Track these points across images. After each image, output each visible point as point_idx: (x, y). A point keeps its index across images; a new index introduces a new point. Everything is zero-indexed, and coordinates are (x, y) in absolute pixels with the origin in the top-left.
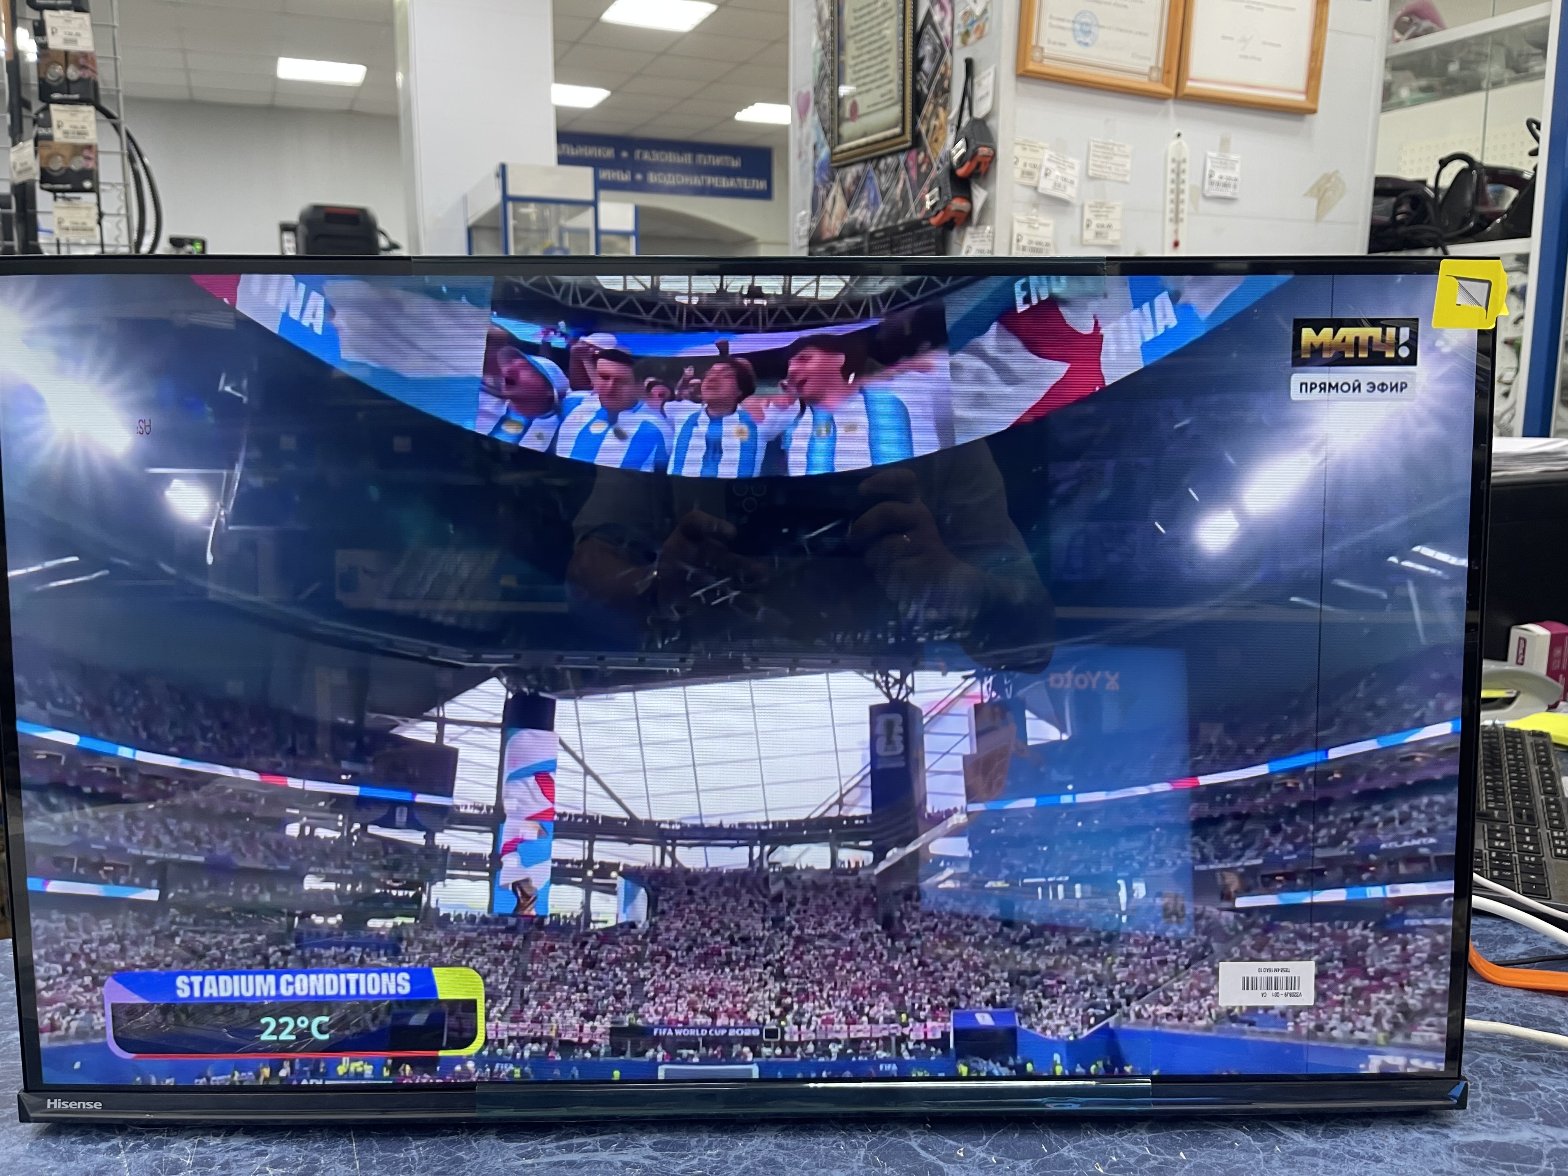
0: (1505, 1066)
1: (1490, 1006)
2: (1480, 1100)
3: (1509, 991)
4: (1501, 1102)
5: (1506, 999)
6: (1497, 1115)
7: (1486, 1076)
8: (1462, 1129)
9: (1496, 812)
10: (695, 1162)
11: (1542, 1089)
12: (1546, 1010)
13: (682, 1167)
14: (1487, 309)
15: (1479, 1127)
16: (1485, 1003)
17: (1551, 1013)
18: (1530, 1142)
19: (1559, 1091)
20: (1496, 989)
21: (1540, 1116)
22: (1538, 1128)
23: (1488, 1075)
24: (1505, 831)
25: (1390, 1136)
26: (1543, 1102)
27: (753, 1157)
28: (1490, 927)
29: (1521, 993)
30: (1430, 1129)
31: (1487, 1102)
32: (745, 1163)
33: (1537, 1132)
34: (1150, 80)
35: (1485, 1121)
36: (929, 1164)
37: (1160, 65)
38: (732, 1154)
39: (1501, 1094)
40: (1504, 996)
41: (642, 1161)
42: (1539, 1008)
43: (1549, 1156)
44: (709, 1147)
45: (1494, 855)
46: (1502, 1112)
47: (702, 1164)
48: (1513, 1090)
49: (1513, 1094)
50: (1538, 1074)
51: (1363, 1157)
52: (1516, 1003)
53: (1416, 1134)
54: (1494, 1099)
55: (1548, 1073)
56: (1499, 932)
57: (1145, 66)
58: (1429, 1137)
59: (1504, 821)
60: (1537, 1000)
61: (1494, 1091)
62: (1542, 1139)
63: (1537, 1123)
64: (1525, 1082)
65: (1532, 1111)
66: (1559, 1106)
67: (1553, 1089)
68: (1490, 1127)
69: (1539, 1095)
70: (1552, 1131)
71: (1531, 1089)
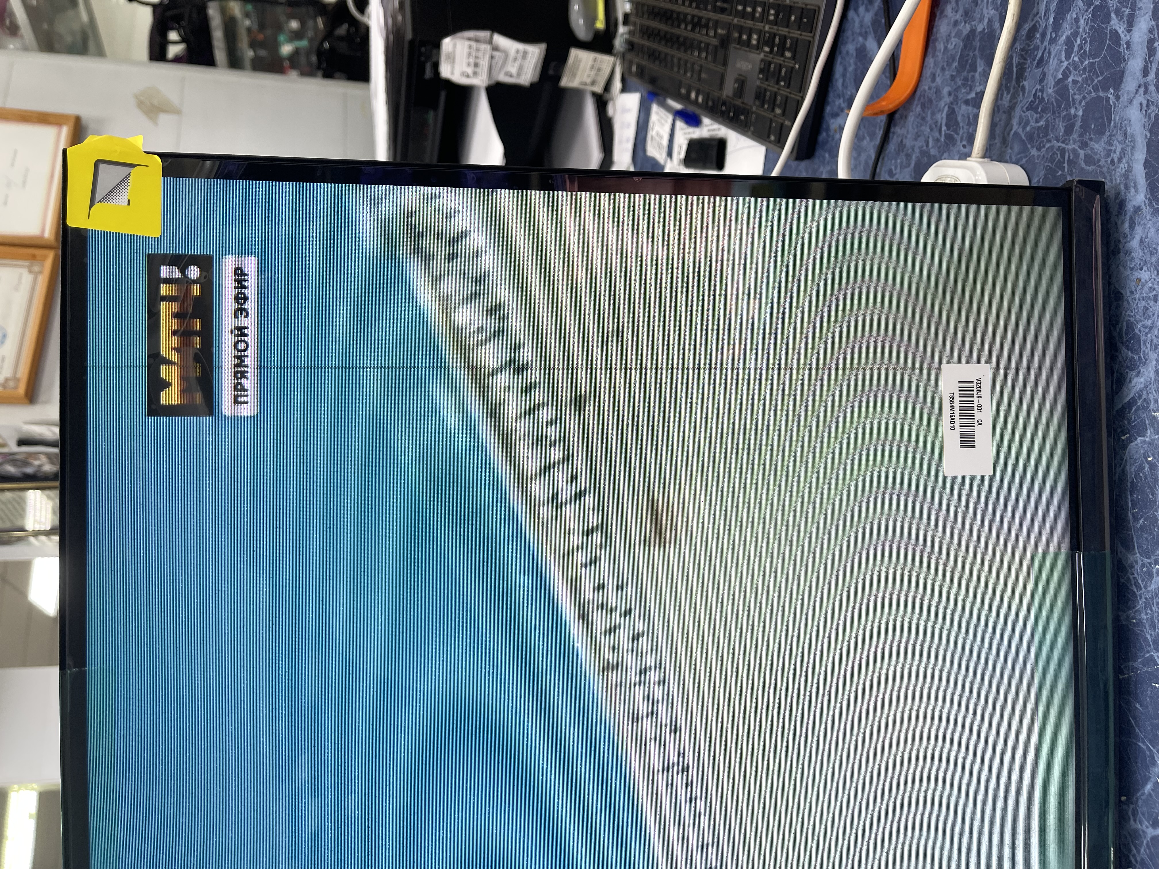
0: (1031, 107)
1: (947, 99)
2: (1082, 153)
3: (927, 72)
4: (1085, 127)
5: (938, 80)
6: (1105, 139)
7: (1047, 135)
8: (1127, 187)
9: (720, 31)
11: (1065, 76)
12: (954, 40)
14: (133, 166)
15: (1123, 165)
16: (942, 104)
17: (958, 35)
18: (1147, 115)
19: (1068, 57)
20: (925, 86)
21: (1106, 89)
22: (1124, 98)
23: (1045, 131)
24: (741, 29)
25: (1138, 274)
26: (1085, 81)
28: (845, 69)
29: (930, 61)
30: (1127, 225)
31: (1084, 145)
33: (1131, 102)
34: (41, 272)
35: (1116, 156)
37: (27, 263)
39: (1072, 126)
40: (933, 80)
42: (950, 47)
45: (767, 49)
46: (1100, 132)
48: (1066, 109)
49: (1073, 111)
50: (1044, 74)
52: (943, 69)
53: (1134, 243)
54: (1081, 135)
55: (1041, 62)
56: (852, 61)
57: (27, 278)
58: (1139, 231)
59: (729, 26)
60: (940, 46)
61: (1069, 130)
62: (1141, 98)
63: (1118, 98)
64: (1056, 92)
65: (1099, 98)
66: (1091, 65)
67: (1066, 64)
68: (1123, 153)
69: (1075, 82)
70: (1130, 84)
71: (1066, 88)
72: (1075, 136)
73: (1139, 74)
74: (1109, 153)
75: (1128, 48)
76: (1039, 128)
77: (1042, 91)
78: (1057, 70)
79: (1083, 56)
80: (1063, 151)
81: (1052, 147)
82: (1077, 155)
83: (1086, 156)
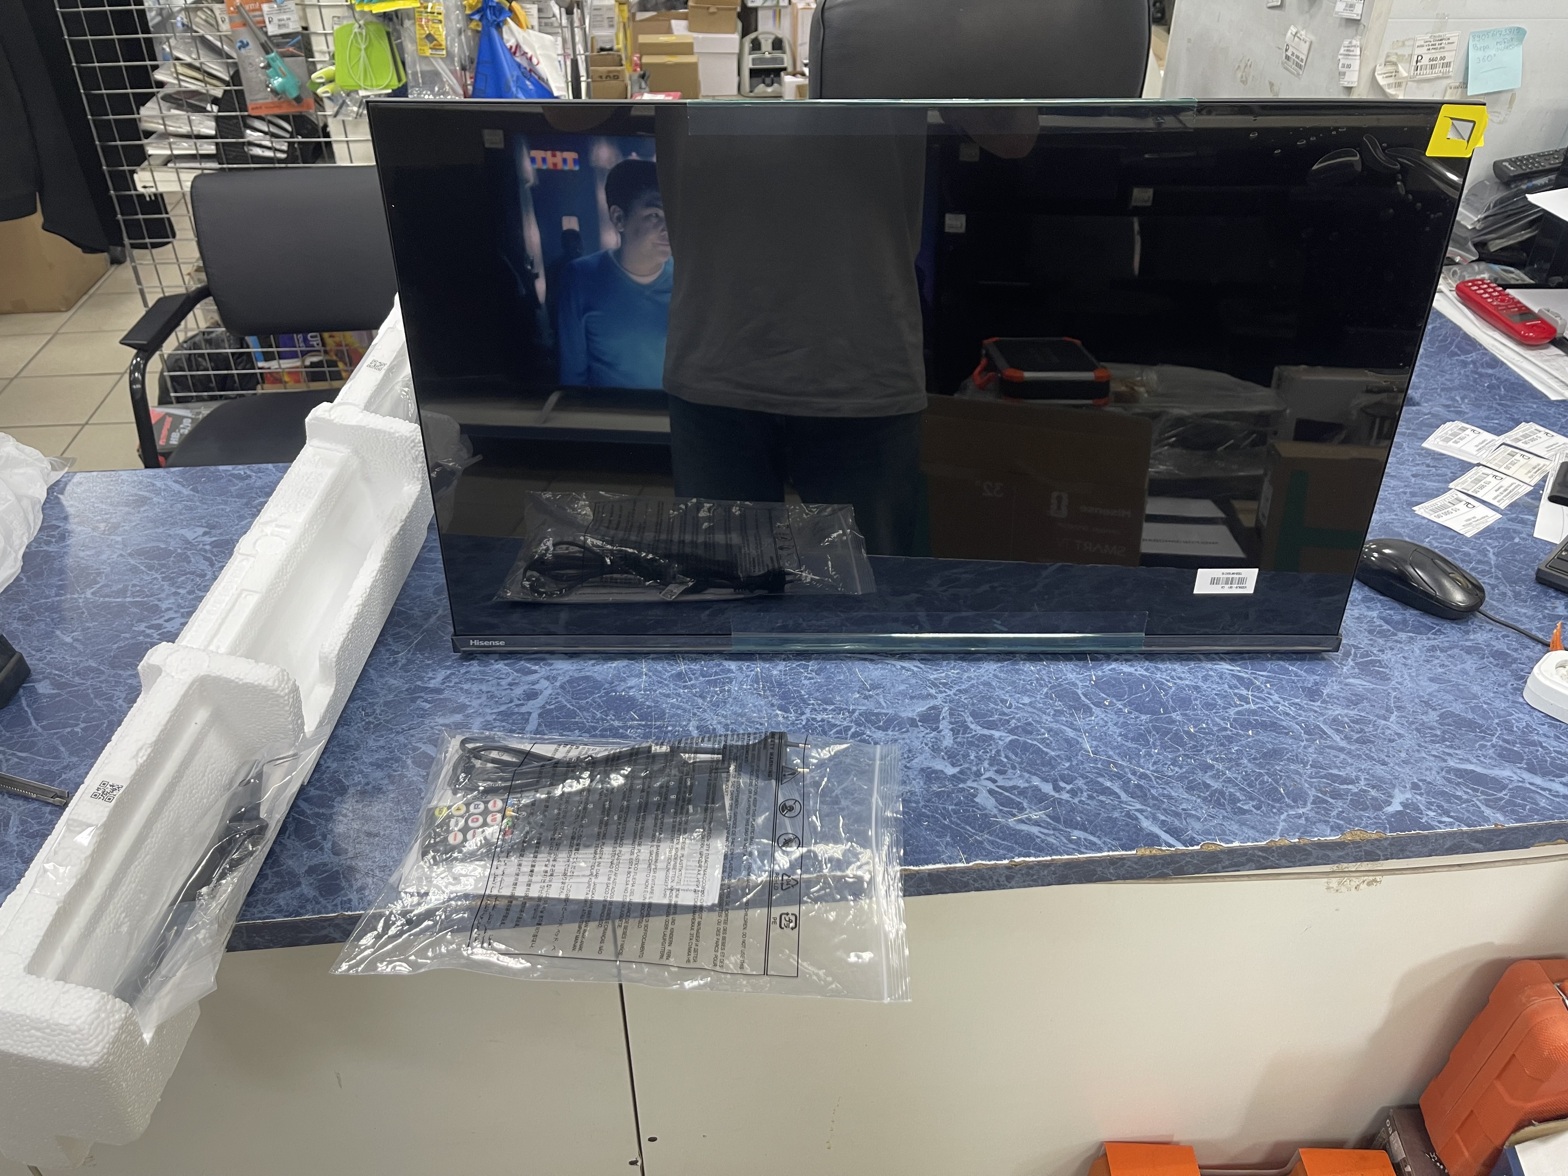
0: (1526, 726)
2: (1489, 744)
4: (1505, 749)
6: (1494, 756)
7: (1506, 729)
8: (1461, 759)
10: (943, 675)
11: (1542, 747)
13: (935, 676)
14: (1468, 142)
15: (1475, 761)
18: (1504, 778)
19: (1555, 751)
21: (1527, 764)
22: (1518, 771)
23: (1509, 729)
26: (1536, 756)
27: (978, 679)
30: (1438, 754)
31: (1493, 746)
32: (973, 682)
33: (1515, 773)
35: (1482, 759)
36: (1084, 705)
38: (966, 675)
39: (1508, 743)
41: (913, 668)
43: (1510, 789)
44: (953, 668)
46: (1500, 755)
47: (947, 676)
48: (1520, 743)
49: (1518, 745)
50: (1548, 737)
51: (1375, 760)
54: (1500, 746)
61: (1505, 741)
62: (1515, 778)
63: (1519, 768)
64: (1534, 740)
65: (1523, 759)
66: (1546, 761)
67: (1552, 749)
68: (1482, 762)
69: (1538, 751)
70: (1526, 776)
71: (1535, 745)
72: (1501, 743)
73: (1532, 781)
74: (1485, 757)
75: (1551, 780)
76: (1512, 727)
77: (1538, 734)
78: (1549, 744)
79: (1553, 758)
80: (1493, 735)
81: (1497, 730)
82: (1488, 741)
83: (1486, 746)
